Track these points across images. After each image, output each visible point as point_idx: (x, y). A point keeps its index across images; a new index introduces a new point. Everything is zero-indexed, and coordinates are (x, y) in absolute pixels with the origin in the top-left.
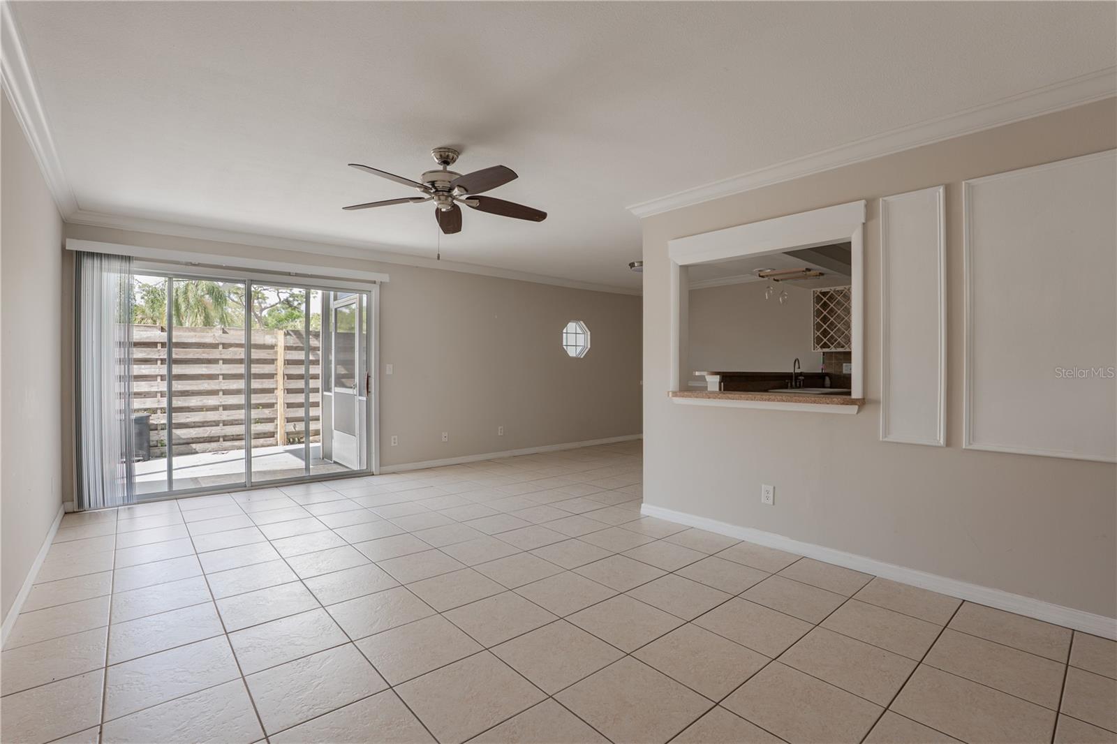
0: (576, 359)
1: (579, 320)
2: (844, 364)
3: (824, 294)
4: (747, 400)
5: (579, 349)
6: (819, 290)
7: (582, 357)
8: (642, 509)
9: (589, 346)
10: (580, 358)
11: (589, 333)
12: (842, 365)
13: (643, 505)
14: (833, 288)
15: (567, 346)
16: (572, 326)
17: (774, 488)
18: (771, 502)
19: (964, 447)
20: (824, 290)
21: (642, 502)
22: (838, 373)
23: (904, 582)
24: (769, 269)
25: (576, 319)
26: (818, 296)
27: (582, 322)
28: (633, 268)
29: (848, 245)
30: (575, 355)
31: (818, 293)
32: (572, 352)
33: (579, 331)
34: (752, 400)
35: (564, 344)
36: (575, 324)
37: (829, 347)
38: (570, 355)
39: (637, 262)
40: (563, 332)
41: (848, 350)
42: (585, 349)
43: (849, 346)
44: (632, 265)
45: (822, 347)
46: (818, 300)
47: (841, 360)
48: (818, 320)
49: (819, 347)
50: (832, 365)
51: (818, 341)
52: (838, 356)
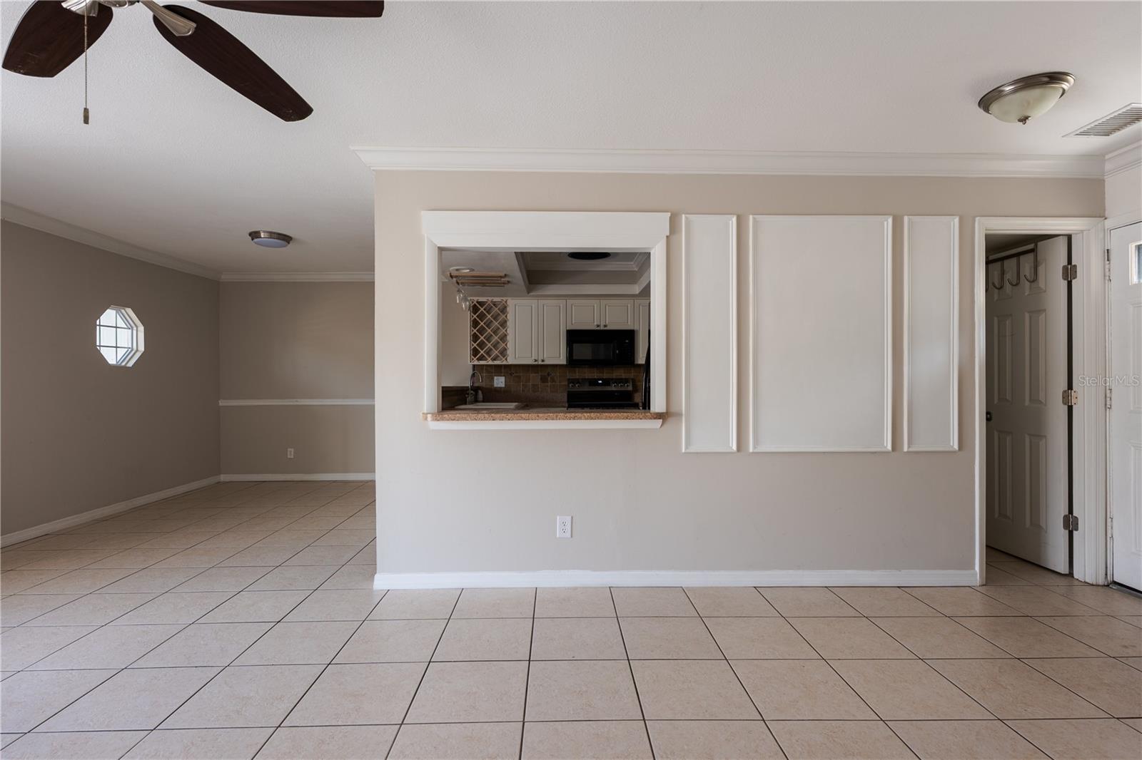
0: (118, 369)
1: (125, 305)
2: (495, 378)
3: (481, 304)
4: (546, 419)
5: (121, 352)
6: (476, 299)
7: (130, 364)
8: (375, 583)
9: (142, 348)
10: (125, 368)
11: (141, 328)
12: (493, 379)
13: (377, 576)
14: (490, 299)
15: (100, 346)
16: (109, 317)
17: (572, 518)
18: (568, 535)
19: (751, 450)
20: (482, 299)
21: (375, 573)
22: (488, 386)
23: (713, 586)
24: (468, 269)
25: (119, 302)
26: (475, 305)
27: (129, 311)
28: (256, 240)
29: (647, 256)
30: (114, 362)
31: (475, 302)
32: (111, 357)
33: (121, 323)
34: (553, 419)
35: (98, 344)
36: (114, 312)
37: (486, 360)
38: (110, 363)
39: (264, 232)
40: (96, 325)
41: (505, 363)
42: (133, 352)
43: (506, 359)
44: (254, 235)
45: (478, 360)
46: (474, 309)
47: (492, 373)
48: (475, 331)
49: (475, 359)
50: (483, 378)
51: (475, 353)
52: (489, 368)
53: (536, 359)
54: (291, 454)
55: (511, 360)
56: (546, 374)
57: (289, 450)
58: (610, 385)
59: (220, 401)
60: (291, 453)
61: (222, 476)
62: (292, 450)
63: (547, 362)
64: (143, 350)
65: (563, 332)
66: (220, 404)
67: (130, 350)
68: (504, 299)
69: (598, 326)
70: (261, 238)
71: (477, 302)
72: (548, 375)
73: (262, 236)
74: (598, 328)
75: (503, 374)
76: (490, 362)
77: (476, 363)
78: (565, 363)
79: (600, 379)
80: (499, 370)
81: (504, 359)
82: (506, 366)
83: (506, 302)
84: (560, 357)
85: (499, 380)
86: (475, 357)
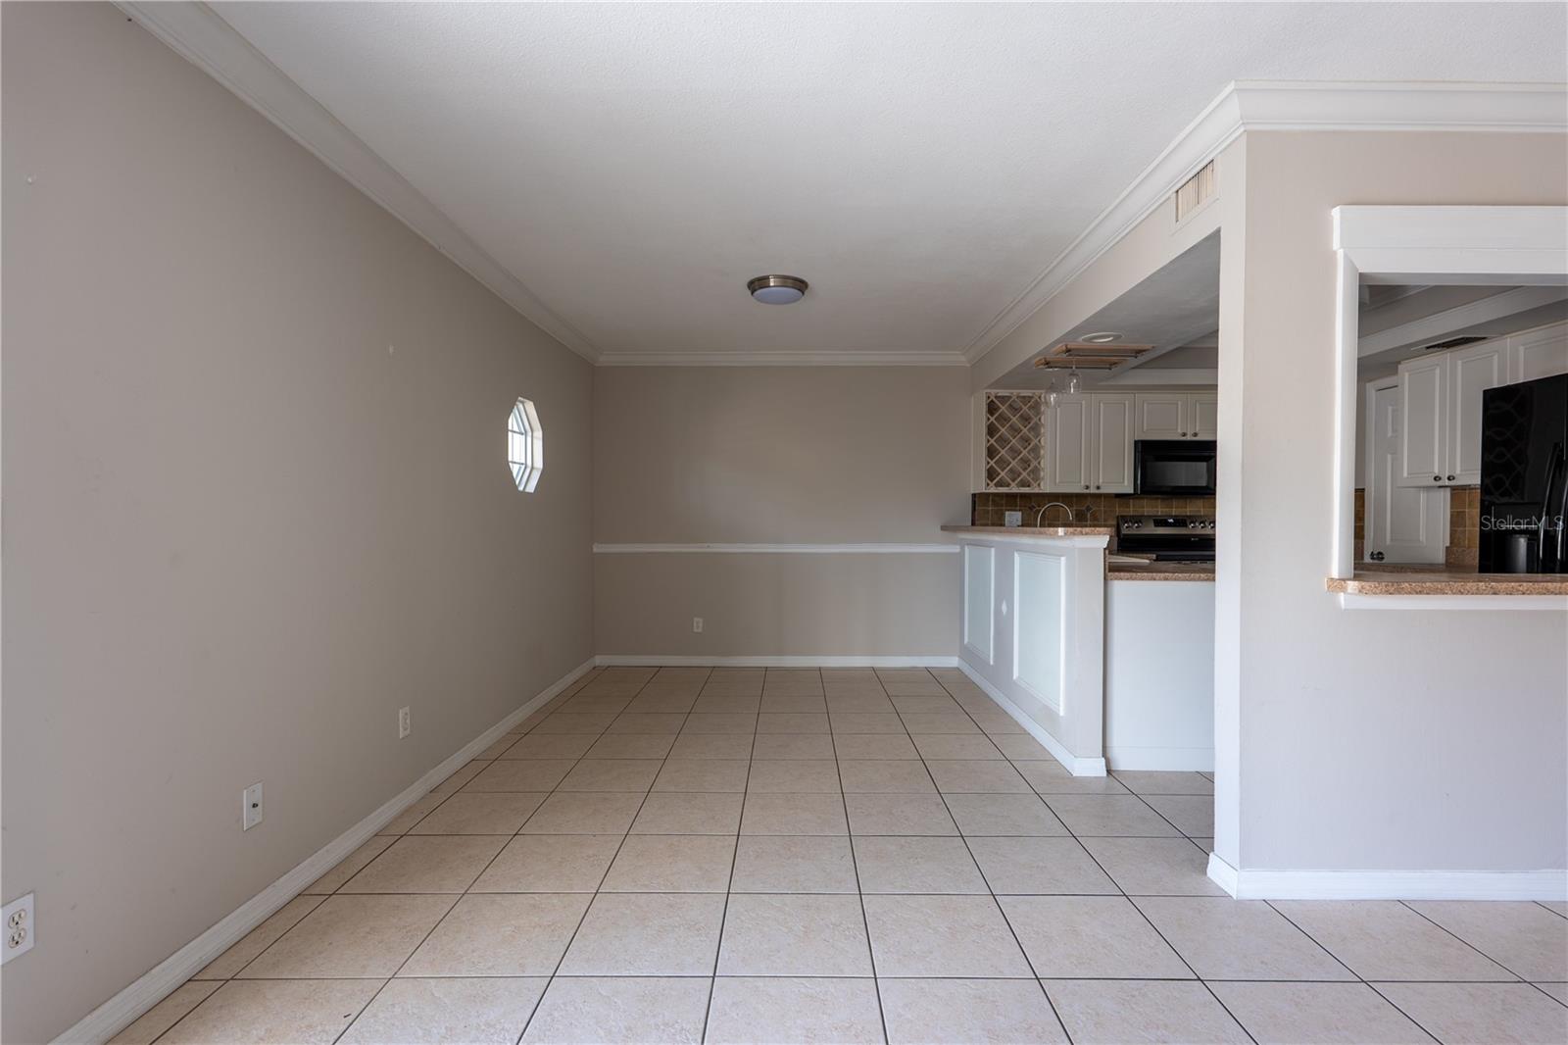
1: (529, 396)
2: (1007, 513)
3: (1003, 399)
6: (993, 392)
7: (533, 490)
9: (539, 464)
11: (539, 434)
12: (1003, 515)
14: (1015, 392)
15: (511, 462)
20: (1002, 393)
24: (1114, 336)
26: (993, 401)
27: (531, 405)
30: (521, 487)
31: (992, 398)
32: (518, 479)
35: (510, 459)
37: (1006, 485)
38: (518, 487)
39: (776, 277)
40: (508, 430)
41: (1036, 491)
42: (528, 470)
43: (1039, 485)
44: (757, 284)
45: (996, 485)
46: (992, 408)
47: (1002, 506)
48: (992, 441)
49: (992, 484)
50: (988, 512)
51: (991, 474)
52: (996, 499)
53: (1087, 484)
54: (698, 627)
55: (1046, 487)
56: (1084, 508)
57: (696, 619)
58: (1186, 526)
59: (594, 547)
60: (698, 625)
61: (597, 657)
62: (701, 620)
63: (1102, 491)
64: (541, 467)
65: (1129, 442)
66: (595, 550)
67: (523, 467)
68: (1037, 392)
69: (1184, 435)
70: (769, 286)
71: (996, 397)
72: (1088, 509)
73: (772, 284)
74: (1184, 438)
75: (1018, 508)
76: (1014, 489)
77: (993, 490)
78: (1132, 491)
79: (1171, 517)
80: (1012, 501)
81: (1036, 485)
82: (1023, 496)
83: (1040, 397)
84: (1123, 482)
85: (1014, 517)
86: (992, 481)
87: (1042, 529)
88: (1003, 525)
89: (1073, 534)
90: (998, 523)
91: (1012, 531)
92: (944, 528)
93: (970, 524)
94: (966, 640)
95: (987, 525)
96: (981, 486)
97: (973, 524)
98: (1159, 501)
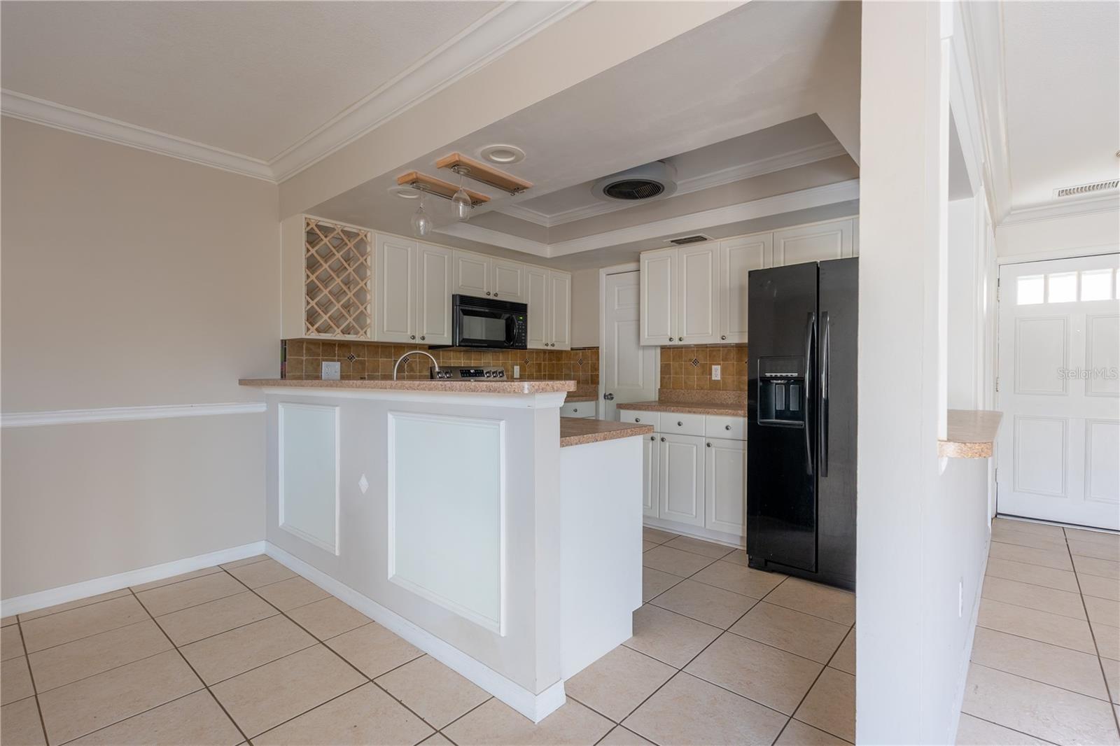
3: (326, 230)
6: (314, 219)
12: (319, 366)
14: (339, 224)
20: (325, 223)
26: (313, 229)
31: (312, 225)
37: (333, 331)
43: (365, 333)
45: (318, 330)
46: (312, 238)
47: (319, 355)
48: (313, 277)
49: (313, 329)
50: (302, 363)
51: (311, 317)
52: (312, 347)
53: (413, 334)
55: (374, 333)
63: (427, 341)
65: (447, 295)
68: (363, 229)
69: (489, 294)
71: (317, 226)
74: (489, 298)
75: (336, 358)
76: (337, 336)
77: (314, 335)
78: (451, 344)
79: (472, 368)
80: (329, 349)
81: (362, 332)
82: (344, 345)
83: (366, 236)
84: (443, 334)
85: (331, 368)
86: (313, 325)
87: (400, 383)
88: (318, 377)
89: (544, 390)
90: (314, 376)
91: (331, 384)
92: (243, 382)
93: (280, 377)
94: (281, 521)
95: (300, 378)
96: (299, 330)
97: (283, 376)
98: (462, 353)
